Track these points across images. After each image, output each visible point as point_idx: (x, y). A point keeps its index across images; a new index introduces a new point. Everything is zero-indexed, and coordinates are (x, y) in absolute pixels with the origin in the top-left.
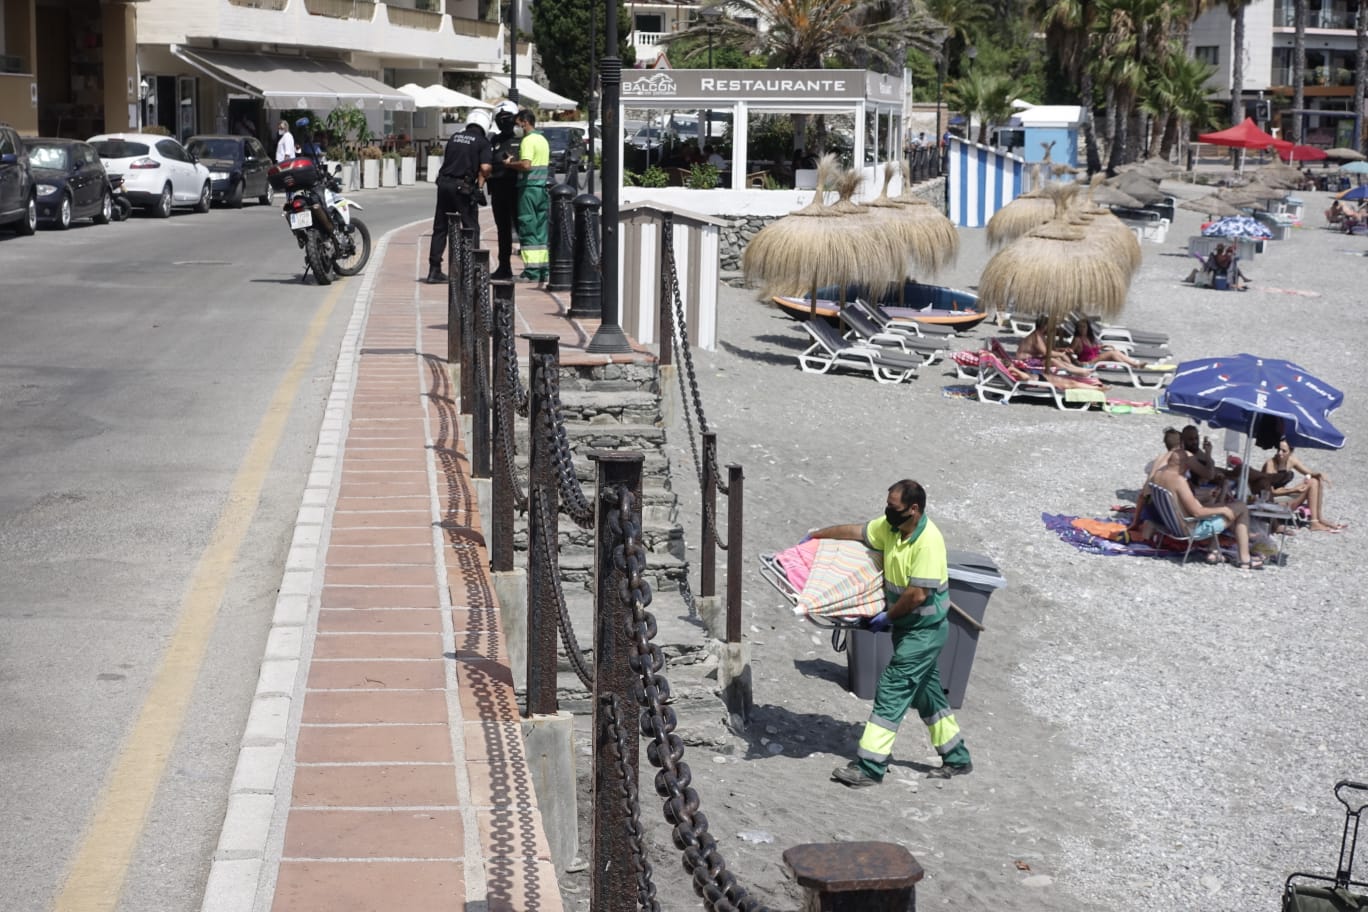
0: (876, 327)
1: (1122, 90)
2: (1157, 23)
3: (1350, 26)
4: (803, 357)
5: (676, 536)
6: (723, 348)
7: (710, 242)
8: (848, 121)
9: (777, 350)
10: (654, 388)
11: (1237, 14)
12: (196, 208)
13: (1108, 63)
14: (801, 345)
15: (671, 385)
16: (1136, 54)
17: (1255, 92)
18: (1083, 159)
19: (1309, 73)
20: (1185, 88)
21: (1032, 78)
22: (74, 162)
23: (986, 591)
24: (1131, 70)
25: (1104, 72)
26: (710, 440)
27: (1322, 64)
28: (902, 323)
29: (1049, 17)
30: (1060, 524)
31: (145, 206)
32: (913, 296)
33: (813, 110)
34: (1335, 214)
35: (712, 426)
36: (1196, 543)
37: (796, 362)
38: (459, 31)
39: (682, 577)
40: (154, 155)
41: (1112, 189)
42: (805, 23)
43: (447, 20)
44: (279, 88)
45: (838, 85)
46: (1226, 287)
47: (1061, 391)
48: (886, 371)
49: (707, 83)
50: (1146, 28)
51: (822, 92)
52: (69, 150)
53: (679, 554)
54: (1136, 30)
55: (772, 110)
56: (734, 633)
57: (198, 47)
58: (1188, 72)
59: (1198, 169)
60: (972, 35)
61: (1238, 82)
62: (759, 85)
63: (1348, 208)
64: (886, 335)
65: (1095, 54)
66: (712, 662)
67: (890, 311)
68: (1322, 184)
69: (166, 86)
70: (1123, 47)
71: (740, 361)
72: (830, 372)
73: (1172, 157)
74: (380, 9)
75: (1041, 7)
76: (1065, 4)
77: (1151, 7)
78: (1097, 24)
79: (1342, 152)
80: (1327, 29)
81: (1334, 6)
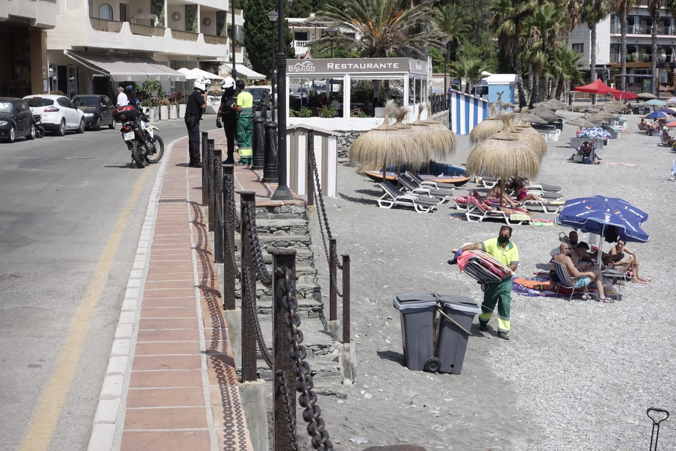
0: (416, 185)
1: (536, 66)
2: (553, 33)
3: (648, 33)
4: (380, 200)
5: (317, 290)
6: (339, 197)
7: (332, 144)
8: (400, 83)
9: (367, 197)
10: (305, 217)
11: (592, 27)
12: (77, 131)
13: (529, 53)
14: (378, 194)
15: (313, 215)
16: (542, 48)
17: (602, 66)
18: (517, 100)
19: (629, 56)
20: (567, 64)
21: (491, 61)
22: (17, 109)
23: (472, 315)
24: (541, 56)
25: (527, 57)
26: (333, 242)
27: (635, 51)
28: (428, 183)
29: (499, 30)
31: (52, 130)
32: (434, 169)
33: (383, 78)
34: (642, 126)
35: (334, 235)
36: (576, 290)
37: (376, 203)
38: (207, 41)
39: (320, 311)
40: (56, 105)
41: (532, 115)
42: (379, 35)
43: (201, 36)
44: (118, 71)
45: (395, 66)
46: (589, 163)
47: (508, 215)
48: (421, 207)
49: (330, 65)
50: (547, 35)
51: (387, 69)
52: (14, 103)
53: (319, 300)
54: (543, 36)
55: (362, 78)
56: (346, 338)
57: (77, 51)
58: (569, 56)
59: (574, 104)
60: (461, 39)
61: (593, 61)
62: (356, 66)
63: (649, 122)
64: (421, 189)
65: (522, 48)
66: (336, 353)
67: (422, 177)
68: (636, 111)
69: (62, 71)
70: (536, 45)
71: (349, 203)
72: (393, 207)
73: (562, 99)
74: (168, 31)
75: (496, 25)
76: (507, 24)
77: (550, 25)
78: (523, 33)
79: (646, 95)
80: (637, 34)
81: (640, 23)
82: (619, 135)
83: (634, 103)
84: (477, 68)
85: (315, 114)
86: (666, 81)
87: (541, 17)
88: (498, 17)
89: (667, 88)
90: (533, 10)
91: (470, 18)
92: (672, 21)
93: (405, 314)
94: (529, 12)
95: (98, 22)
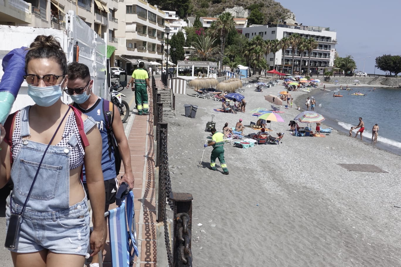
0: (207, 93)
1: (254, 64)
2: (259, 55)
3: (299, 56)
4: (196, 96)
6: (187, 95)
7: (185, 82)
8: (207, 68)
9: (193, 95)
11: (274, 54)
13: (252, 61)
16: (256, 59)
17: (277, 65)
18: (249, 75)
19: (287, 63)
20: (263, 64)
23: (197, 108)
24: (255, 62)
25: (251, 62)
27: (289, 61)
28: (210, 93)
29: (244, 54)
30: (215, 110)
32: (213, 90)
33: (203, 66)
40: (118, 70)
42: (204, 55)
43: (157, 53)
44: (133, 61)
45: (206, 63)
46: (259, 91)
48: (206, 98)
49: (189, 63)
51: (204, 64)
54: (256, 56)
57: (123, 56)
58: (263, 62)
59: (267, 76)
60: (236, 55)
61: (274, 64)
62: (196, 63)
64: (208, 94)
65: (250, 59)
67: (209, 91)
69: (118, 61)
70: (254, 58)
71: (189, 96)
72: (199, 97)
74: (147, 51)
75: (244, 52)
76: (247, 52)
77: (258, 53)
78: (251, 55)
79: (288, 74)
80: (290, 56)
81: (291, 53)
82: (275, 85)
83: (285, 77)
84: (236, 64)
85: (185, 75)
86: (298, 71)
87: (256, 51)
88: (244, 50)
89: (298, 73)
90: (254, 48)
91: (239, 49)
92: (307, 53)
93: (185, 107)
94: (253, 49)
95: (129, 49)
